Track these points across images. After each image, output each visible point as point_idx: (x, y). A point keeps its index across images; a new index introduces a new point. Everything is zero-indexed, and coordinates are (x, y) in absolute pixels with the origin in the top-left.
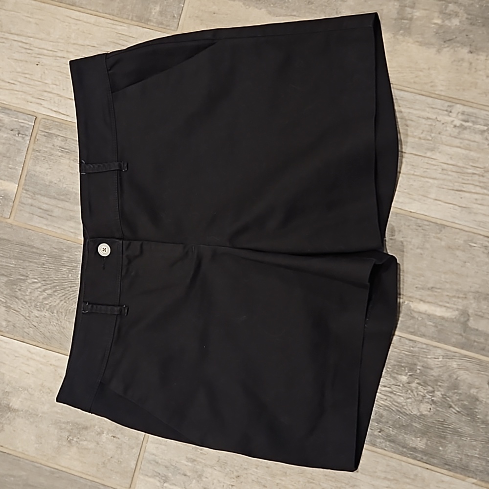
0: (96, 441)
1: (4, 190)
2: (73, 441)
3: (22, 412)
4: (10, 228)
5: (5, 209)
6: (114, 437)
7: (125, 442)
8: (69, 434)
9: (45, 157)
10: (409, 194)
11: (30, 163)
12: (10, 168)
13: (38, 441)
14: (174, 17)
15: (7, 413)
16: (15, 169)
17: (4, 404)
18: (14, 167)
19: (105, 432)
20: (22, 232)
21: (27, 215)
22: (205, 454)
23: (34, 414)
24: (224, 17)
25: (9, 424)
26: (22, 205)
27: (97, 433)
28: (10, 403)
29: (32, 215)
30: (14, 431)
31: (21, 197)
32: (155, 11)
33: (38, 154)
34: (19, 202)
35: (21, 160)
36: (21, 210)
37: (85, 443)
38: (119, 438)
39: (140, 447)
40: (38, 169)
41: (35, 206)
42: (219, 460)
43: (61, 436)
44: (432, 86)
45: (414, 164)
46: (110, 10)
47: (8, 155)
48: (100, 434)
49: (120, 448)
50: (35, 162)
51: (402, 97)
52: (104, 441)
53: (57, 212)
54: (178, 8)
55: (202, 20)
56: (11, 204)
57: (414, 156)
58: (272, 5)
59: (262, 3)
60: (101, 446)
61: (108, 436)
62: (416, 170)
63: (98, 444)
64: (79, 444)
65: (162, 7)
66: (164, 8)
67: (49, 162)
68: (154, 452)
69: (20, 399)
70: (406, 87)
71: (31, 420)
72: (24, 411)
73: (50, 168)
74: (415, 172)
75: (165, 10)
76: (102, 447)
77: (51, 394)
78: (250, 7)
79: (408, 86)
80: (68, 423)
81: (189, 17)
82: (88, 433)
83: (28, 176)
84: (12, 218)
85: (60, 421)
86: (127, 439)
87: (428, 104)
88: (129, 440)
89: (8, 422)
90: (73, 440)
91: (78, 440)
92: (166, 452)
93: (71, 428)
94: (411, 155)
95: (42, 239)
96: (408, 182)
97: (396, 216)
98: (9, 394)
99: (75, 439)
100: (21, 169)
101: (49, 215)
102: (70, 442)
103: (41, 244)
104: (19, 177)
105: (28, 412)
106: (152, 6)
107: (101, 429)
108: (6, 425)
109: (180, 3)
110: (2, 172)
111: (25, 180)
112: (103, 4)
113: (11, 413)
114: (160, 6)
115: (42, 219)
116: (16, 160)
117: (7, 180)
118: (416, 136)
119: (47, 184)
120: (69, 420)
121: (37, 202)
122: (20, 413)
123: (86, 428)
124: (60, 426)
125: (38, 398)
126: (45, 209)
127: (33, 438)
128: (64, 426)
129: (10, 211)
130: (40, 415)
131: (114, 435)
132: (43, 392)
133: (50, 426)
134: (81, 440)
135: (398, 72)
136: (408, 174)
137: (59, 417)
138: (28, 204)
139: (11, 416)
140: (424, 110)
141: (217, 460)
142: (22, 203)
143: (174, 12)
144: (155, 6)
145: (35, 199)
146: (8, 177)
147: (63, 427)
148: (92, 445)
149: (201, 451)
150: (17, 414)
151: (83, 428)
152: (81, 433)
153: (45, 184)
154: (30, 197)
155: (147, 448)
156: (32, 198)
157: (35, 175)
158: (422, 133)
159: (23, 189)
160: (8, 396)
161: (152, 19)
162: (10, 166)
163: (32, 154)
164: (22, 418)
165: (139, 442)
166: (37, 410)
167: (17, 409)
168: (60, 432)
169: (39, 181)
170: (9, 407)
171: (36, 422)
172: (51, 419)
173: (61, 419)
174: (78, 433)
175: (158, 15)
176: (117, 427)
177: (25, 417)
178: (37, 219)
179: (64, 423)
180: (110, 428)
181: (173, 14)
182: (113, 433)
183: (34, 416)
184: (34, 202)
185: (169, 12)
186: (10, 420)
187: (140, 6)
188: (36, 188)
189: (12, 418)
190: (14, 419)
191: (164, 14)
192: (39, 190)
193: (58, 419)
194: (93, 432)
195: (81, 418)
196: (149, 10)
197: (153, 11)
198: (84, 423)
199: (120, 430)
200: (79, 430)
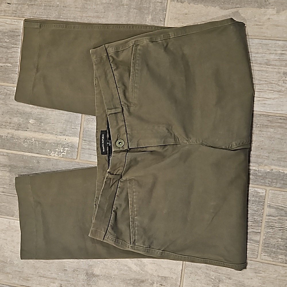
1: (71, 142)
3: (102, 277)
4: (78, 165)
5: (73, 154)
6: (161, 285)
9: (93, 118)
11: (84, 124)
12: (73, 129)
14: (161, 20)
15: (93, 278)
16: (76, 128)
17: (90, 273)
18: (75, 127)
19: (155, 283)
21: (87, 155)
23: (110, 277)
24: (193, 16)
25: (95, 285)
26: (83, 150)
27: (150, 284)
28: (93, 272)
29: (90, 155)
31: (82, 145)
32: (149, 19)
33: (88, 117)
34: (81, 148)
35: (79, 123)
36: (83, 153)
40: (90, 126)
41: (91, 149)
47: (70, 120)
48: (152, 284)
50: (87, 122)
54: (163, 15)
55: (179, 20)
56: (77, 150)
58: (222, 3)
59: (216, 3)
61: (157, 285)
65: (152, 16)
69: (99, 269)
72: (103, 275)
75: (155, 17)
77: (118, 263)
78: (208, 7)
80: (131, 279)
81: (171, 19)
82: (144, 284)
83: (84, 132)
84: (78, 158)
85: (126, 279)
86: (170, 286)
88: (171, 285)
89: (94, 284)
93: (133, 283)
98: (92, 266)
100: (80, 128)
104: (79, 133)
105: (105, 276)
106: (146, 16)
107: (152, 281)
108: (93, 286)
109: (164, 11)
110: (68, 131)
111: (83, 134)
113: (95, 278)
114: (151, 15)
116: (75, 123)
117: (72, 136)
120: (131, 278)
121: (92, 147)
122: (100, 277)
123: (143, 281)
124: (127, 282)
125: (110, 266)
128: (129, 282)
129: (77, 154)
130: (113, 277)
131: (161, 284)
132: (113, 263)
133: (120, 283)
137: (125, 277)
138: (87, 149)
139: (95, 279)
142: (83, 149)
143: (161, 17)
144: (148, 16)
146: (72, 134)
147: (129, 283)
150: (99, 278)
151: (141, 282)
152: (140, 285)
154: (88, 144)
156: (89, 145)
157: (88, 130)
159: (82, 140)
160: (92, 267)
161: (147, 24)
162: (73, 127)
163: (85, 118)
164: (102, 280)
166: (111, 274)
167: (98, 275)
168: (127, 286)
169: (91, 134)
170: (93, 274)
171: (111, 281)
172: (121, 279)
173: (126, 278)
174: (138, 285)
175: (151, 21)
176: (162, 279)
177: (104, 279)
178: (93, 157)
179: (129, 280)
180: (158, 280)
181: (160, 19)
182: (160, 283)
183: (110, 278)
184: (90, 147)
185: (157, 18)
186: (95, 282)
187: (139, 17)
188: (90, 138)
189: (96, 281)
190: (98, 281)
191: (154, 20)
192: (92, 139)
193: (124, 278)
194: (147, 283)
195: (139, 276)
196: (145, 19)
197: (147, 19)
198: (141, 279)
199: (164, 281)
200: (138, 283)
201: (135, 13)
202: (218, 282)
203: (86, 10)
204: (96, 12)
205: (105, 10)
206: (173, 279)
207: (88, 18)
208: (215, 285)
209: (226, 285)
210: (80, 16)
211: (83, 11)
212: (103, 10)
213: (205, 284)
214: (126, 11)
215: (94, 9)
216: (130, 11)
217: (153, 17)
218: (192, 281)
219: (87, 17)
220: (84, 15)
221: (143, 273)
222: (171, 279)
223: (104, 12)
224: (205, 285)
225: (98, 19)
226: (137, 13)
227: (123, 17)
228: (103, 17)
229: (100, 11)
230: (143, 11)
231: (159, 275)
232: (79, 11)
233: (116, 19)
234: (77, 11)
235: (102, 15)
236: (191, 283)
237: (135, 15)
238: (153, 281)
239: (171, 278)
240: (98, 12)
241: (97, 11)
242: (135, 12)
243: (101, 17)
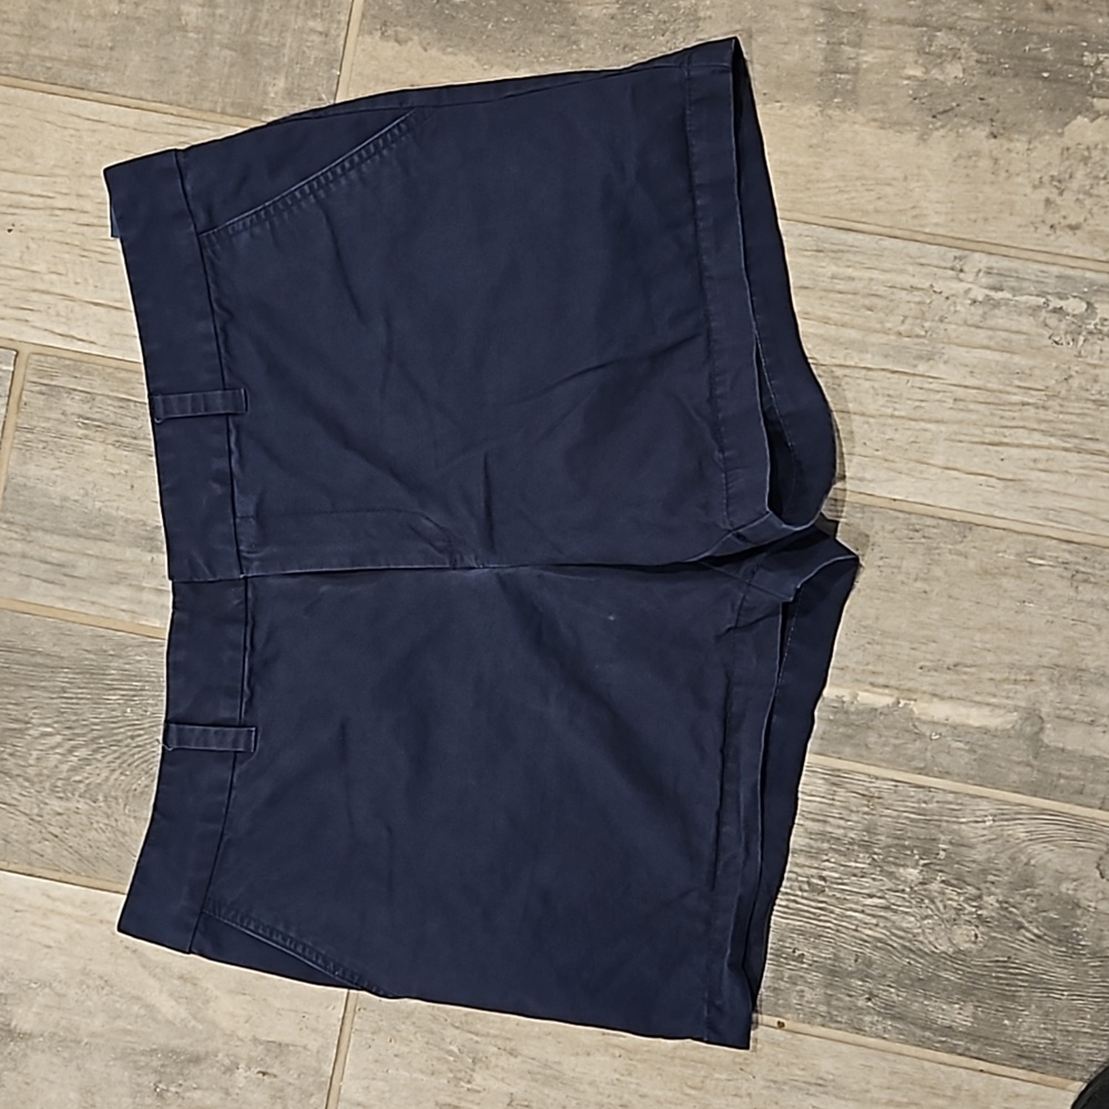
0: (221, 1088)
2: (169, 1094)
3: (41, 1039)
6: (264, 1074)
7: (290, 1084)
8: (157, 1079)
9: (46, 442)
10: (886, 460)
13: (86, 1102)
14: (321, 99)
15: (6, 1044)
19: (242, 1065)
20: (8, 620)
21: (15, 579)
22: (479, 1092)
23: (71, 1041)
25: (14, 1070)
26: (1, 557)
27: (223, 1068)
28: (11, 1020)
29: (26, 579)
30: (27, 1084)
32: (276, 88)
33: (29, 435)
37: (197, 1095)
38: (275, 1076)
39: (326, 1091)
40: (32, 470)
41: (32, 558)
42: (511, 1101)
43: (138, 1085)
44: (915, 217)
45: (891, 392)
46: (171, 93)
48: (230, 1069)
49: (280, 1098)
50: (24, 455)
51: (852, 246)
52: (241, 1085)
53: (85, 567)
54: (329, 79)
57: (889, 375)
58: (542, 59)
59: (519, 55)
60: (236, 1097)
61: (248, 1073)
62: (897, 406)
63: (227, 1093)
64: (183, 1098)
65: (290, 79)
66: (296, 82)
67: (57, 453)
68: (361, 1098)
69: (34, 1010)
70: (859, 222)
71: (66, 1055)
72: (46, 1034)
73: (61, 467)
74: (895, 409)
75: (299, 85)
76: (237, 1101)
77: (107, 989)
78: (492, 67)
79: (863, 220)
80: (154, 1051)
82: (201, 1070)
83: (9, 489)
85: (133, 1049)
86: (295, 1076)
87: (911, 257)
88: (299, 1076)
89: (10, 1065)
90: (167, 1091)
91: (179, 1090)
92: (387, 1095)
93: (160, 1063)
94: (883, 373)
95: (55, 631)
96: (884, 433)
97: (863, 512)
98: (6, 999)
99: (173, 1089)
101: (65, 575)
102: (160, 1096)
103: (55, 645)
105: (56, 1037)
106: (268, 79)
107: (232, 1058)
108: (5, 1073)
109: (332, 68)
111: (4, 499)
112: (153, 82)
113: (15, 1045)
114: (286, 77)
115: (50, 586)
118: (890, 329)
119: (57, 503)
120: (154, 1047)
121: (37, 548)
122: (36, 1041)
123: (196, 1060)
124: (135, 1062)
125: (77, 1001)
126: (55, 561)
127: (72, 1095)
128: (143, 1060)
130: (86, 1040)
131: (263, 1070)
132: (88, 987)
133: (111, 1063)
134: (188, 1089)
135: (837, 190)
136: (881, 416)
137: (129, 1042)
138: (15, 555)
139: (17, 1049)
140: (903, 272)
141: (507, 1101)
143: (319, 88)
144: (274, 79)
145: (30, 542)
147: (142, 1064)
148: (213, 1099)
149: (469, 1086)
150: (30, 1043)
151: (190, 1061)
152: (186, 1072)
153: (53, 504)
154: (20, 538)
155: (342, 1091)
156: (24, 539)
157: (25, 485)
158: (903, 322)
159: (1, 520)
160: (5, 1004)
161: (270, 107)
163: (14, 438)
164: (43, 1051)
165: (323, 1079)
166: (78, 1029)
167: (29, 1032)
168: (135, 1076)
169: (36, 500)
170: (10, 1031)
171: (77, 1058)
172: (113, 1048)
173: (136, 1046)
174: (178, 1074)
175: (283, 98)
176: (269, 1050)
177: (50, 1048)
178: (38, 587)
179: (143, 1054)
180: (253, 1054)
181: (319, 94)
182: (260, 1066)
183: (72, 1044)
184: (28, 549)
185: (307, 89)
186: (15, 1060)
187: (239, 81)
188: (30, 516)
189: (20, 1054)
190: (25, 1055)
191: (297, 94)
192: (38, 519)
193: (129, 1045)
194: (212, 1067)
195: (182, 1038)
196: (261, 88)
197: (270, 89)
198: (191, 1049)
199: (276, 1057)
200: (180, 1065)
201: (225, 62)
202: (471, 1066)
203: (43, 33)
204: (80, 46)
205: (113, 40)
206: (309, 1053)
207: (49, 65)
208: (459, 1075)
209: (496, 1078)
210: (17, 53)
211: (30, 37)
212: (109, 38)
213: (422, 1072)
214: (192, 52)
215: (75, 31)
216: (206, 54)
217: (293, 83)
218: (376, 1061)
219: (43, 59)
220: (34, 51)
221: (200, 1027)
222: (299, 1052)
223: (112, 49)
224: (421, 1076)
225: (86, 71)
226: (232, 65)
227: (181, 72)
228: (107, 64)
229: (96, 42)
230: (256, 60)
231: (258, 1036)
232: (16, 35)
233: (156, 79)
234: (7, 34)
235: (102, 58)
236: (371, 1066)
237: (226, 70)
238: (236, 1056)
239: (300, 1049)
240: (87, 46)
241: (85, 40)
242: (228, 60)
243: (96, 66)
